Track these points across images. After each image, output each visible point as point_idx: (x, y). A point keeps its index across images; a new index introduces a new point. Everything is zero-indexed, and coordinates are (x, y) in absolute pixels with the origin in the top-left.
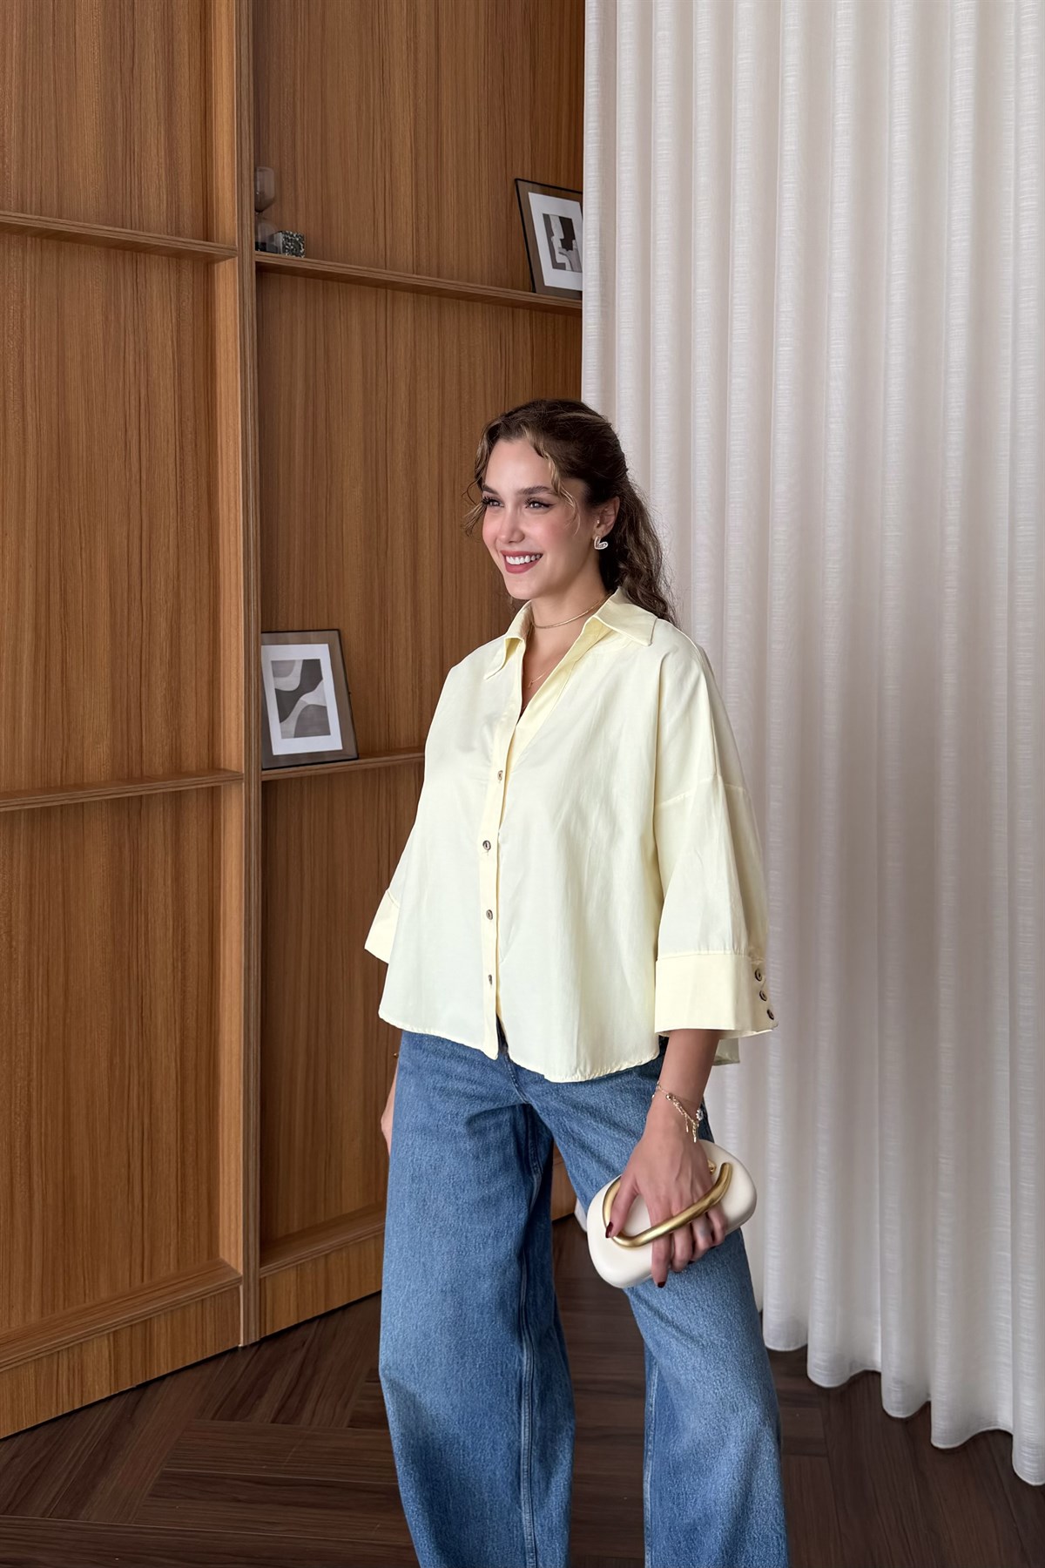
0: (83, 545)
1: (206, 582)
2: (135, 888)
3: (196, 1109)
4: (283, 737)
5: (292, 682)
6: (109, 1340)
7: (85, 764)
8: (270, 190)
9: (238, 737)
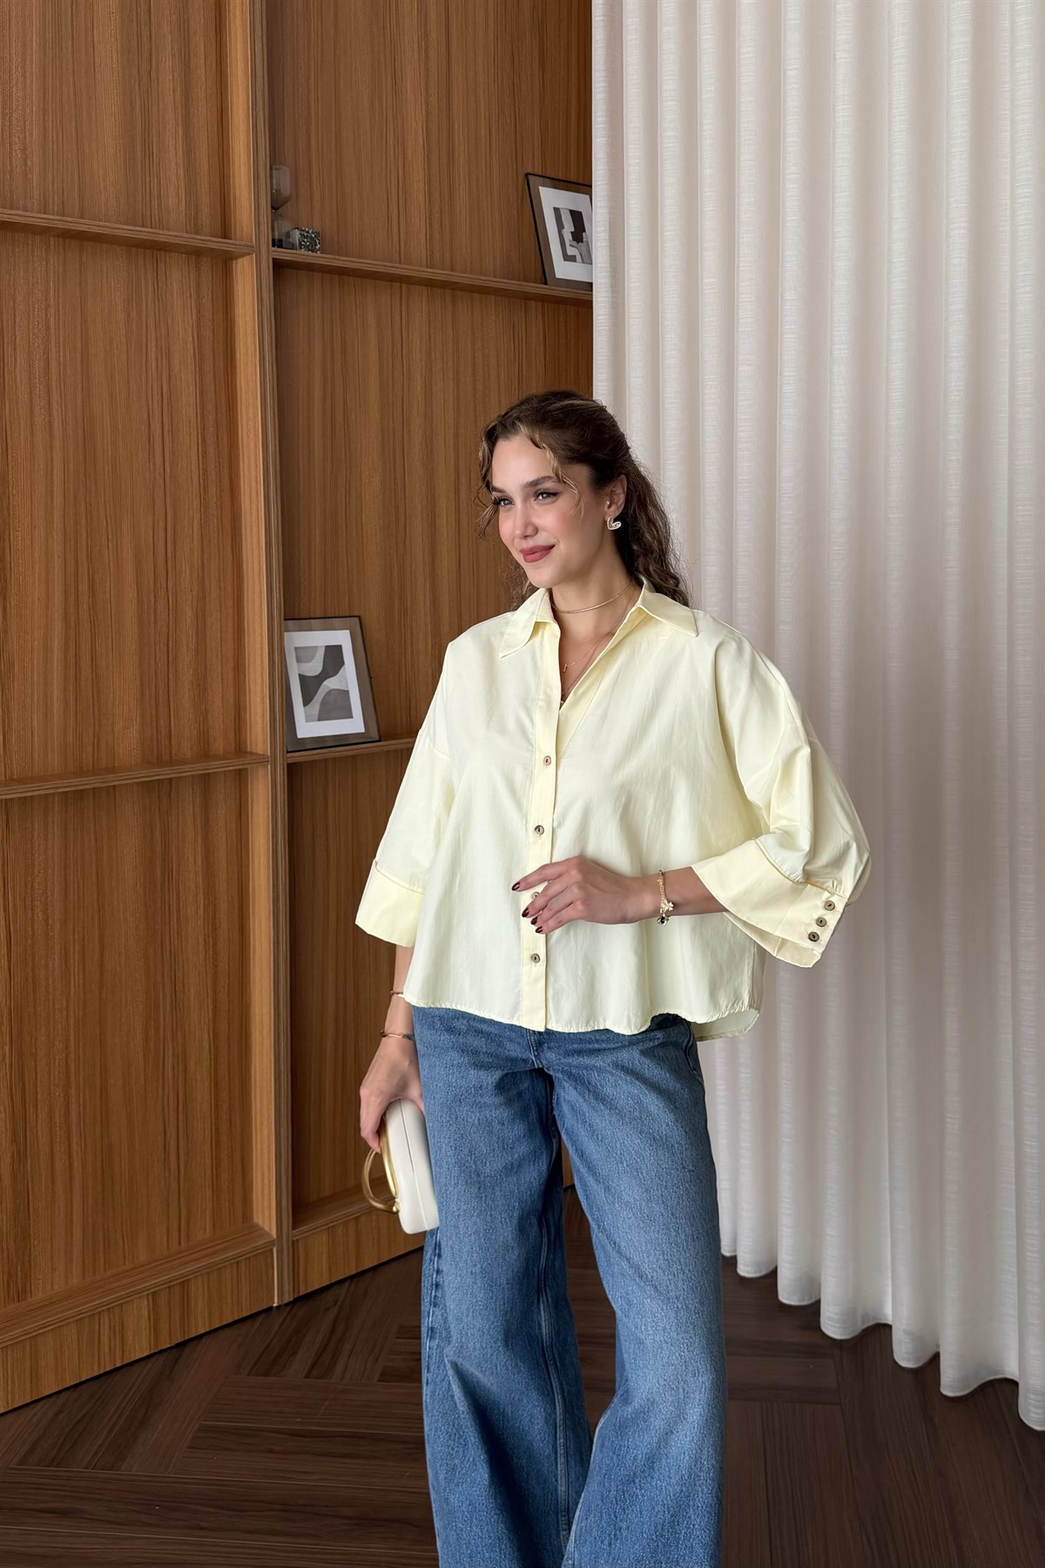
0: (110, 536)
1: (230, 570)
2: (167, 868)
3: (229, 1078)
4: (307, 721)
5: (314, 667)
6: (148, 1301)
7: (116, 748)
8: (286, 188)
9: (263, 721)
